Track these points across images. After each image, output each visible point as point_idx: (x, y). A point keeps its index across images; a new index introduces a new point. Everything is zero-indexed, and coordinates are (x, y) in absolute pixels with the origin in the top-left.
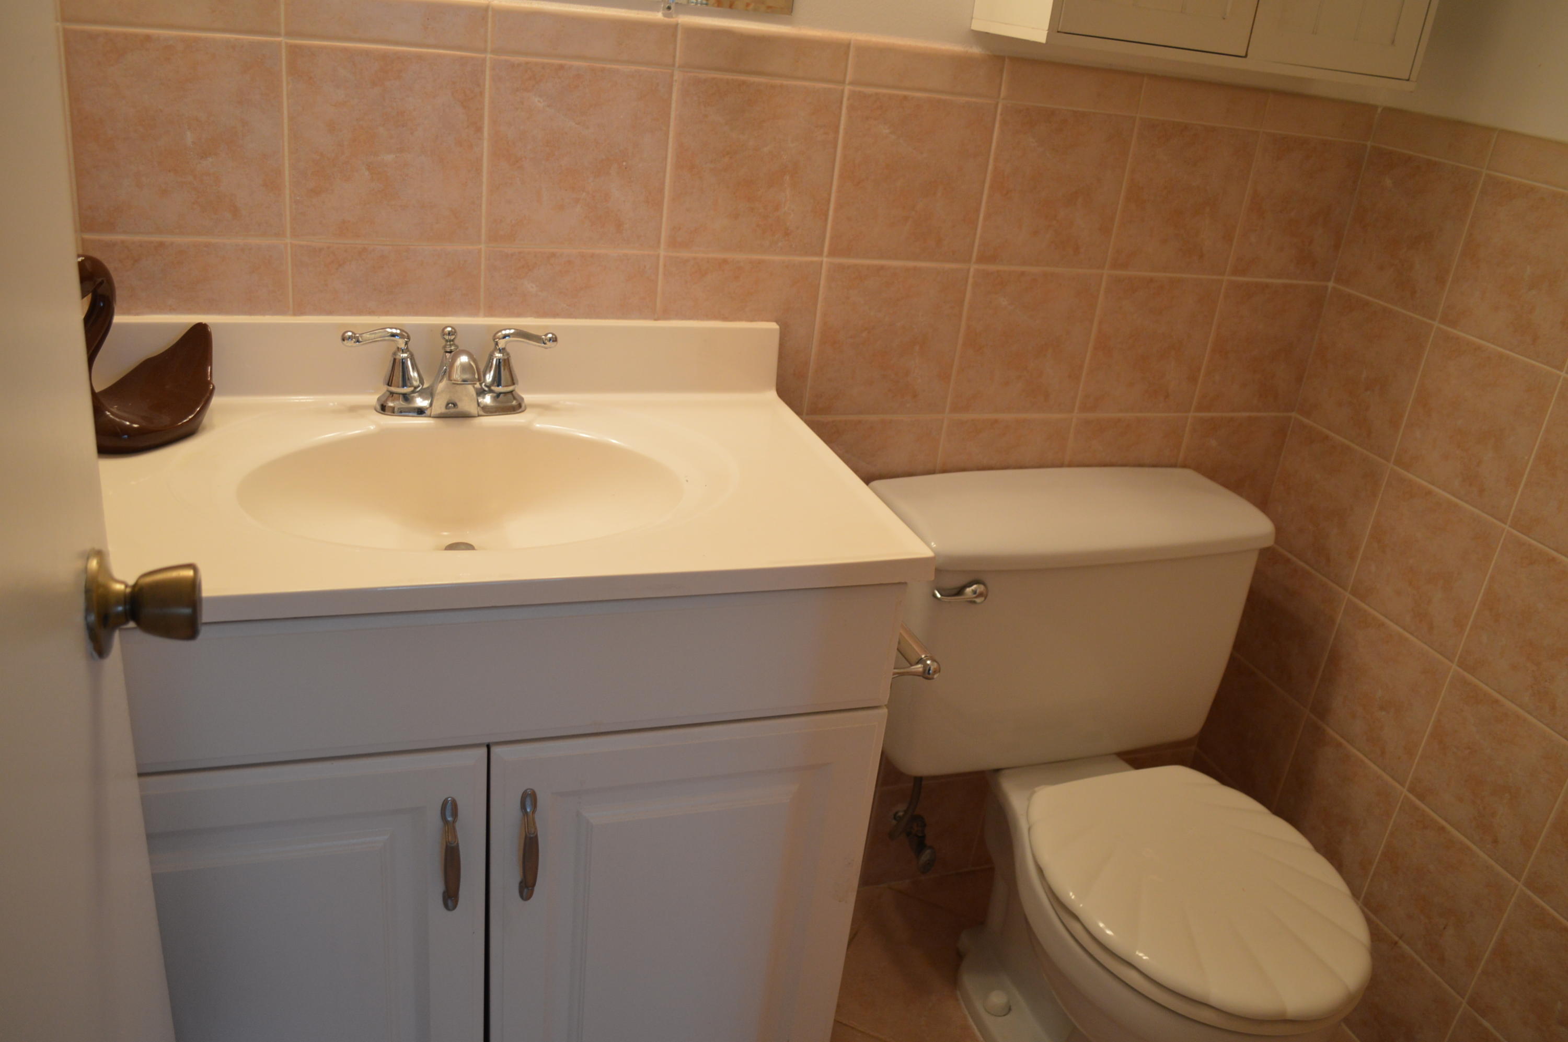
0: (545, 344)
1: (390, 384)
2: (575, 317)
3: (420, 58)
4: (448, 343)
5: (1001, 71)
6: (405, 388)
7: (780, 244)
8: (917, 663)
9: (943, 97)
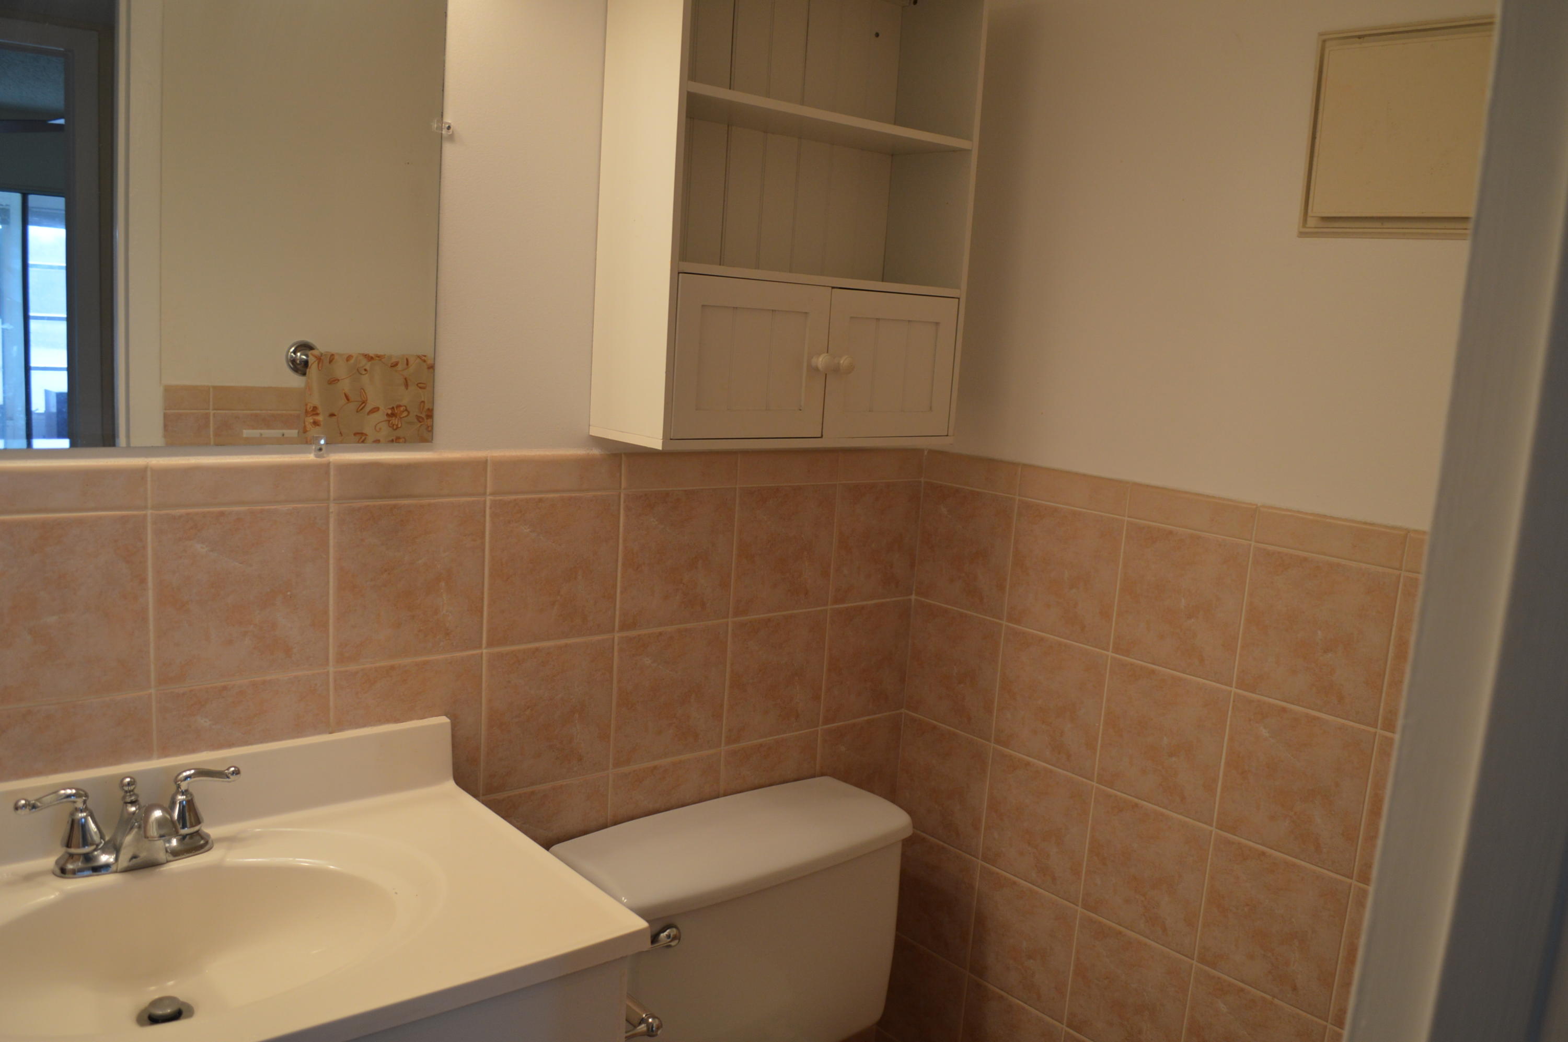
0: (228, 777)
1: (69, 845)
2: (251, 744)
3: (80, 522)
4: (128, 794)
5: (620, 466)
6: (86, 847)
7: (442, 644)
8: (640, 1024)
9: (573, 495)
